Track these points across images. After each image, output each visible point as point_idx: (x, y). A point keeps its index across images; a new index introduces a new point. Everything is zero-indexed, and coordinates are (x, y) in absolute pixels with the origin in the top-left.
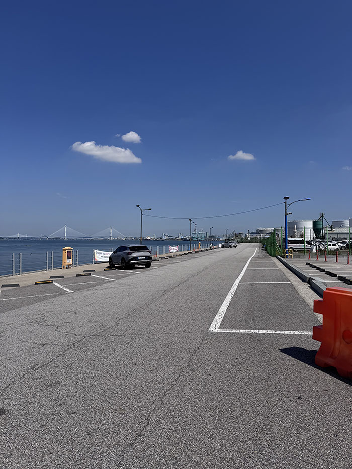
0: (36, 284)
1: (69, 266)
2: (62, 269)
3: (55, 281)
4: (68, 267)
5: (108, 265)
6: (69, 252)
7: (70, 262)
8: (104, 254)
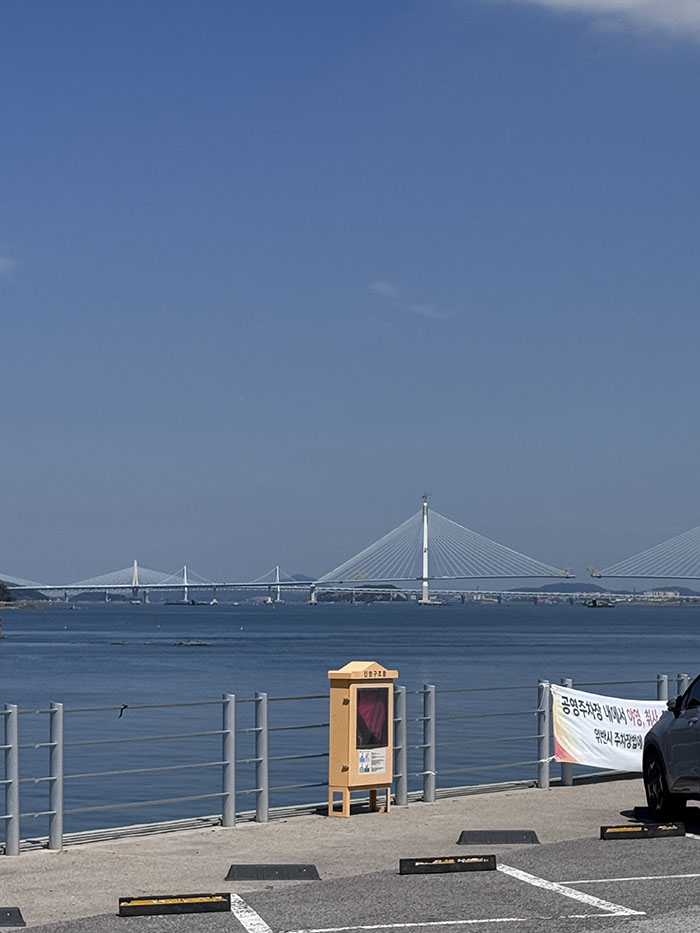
0: (124, 913)
1: (373, 791)
2: (323, 811)
3: (249, 901)
4: (368, 802)
5: (636, 795)
6: (372, 699)
7: (374, 766)
8: (615, 715)
